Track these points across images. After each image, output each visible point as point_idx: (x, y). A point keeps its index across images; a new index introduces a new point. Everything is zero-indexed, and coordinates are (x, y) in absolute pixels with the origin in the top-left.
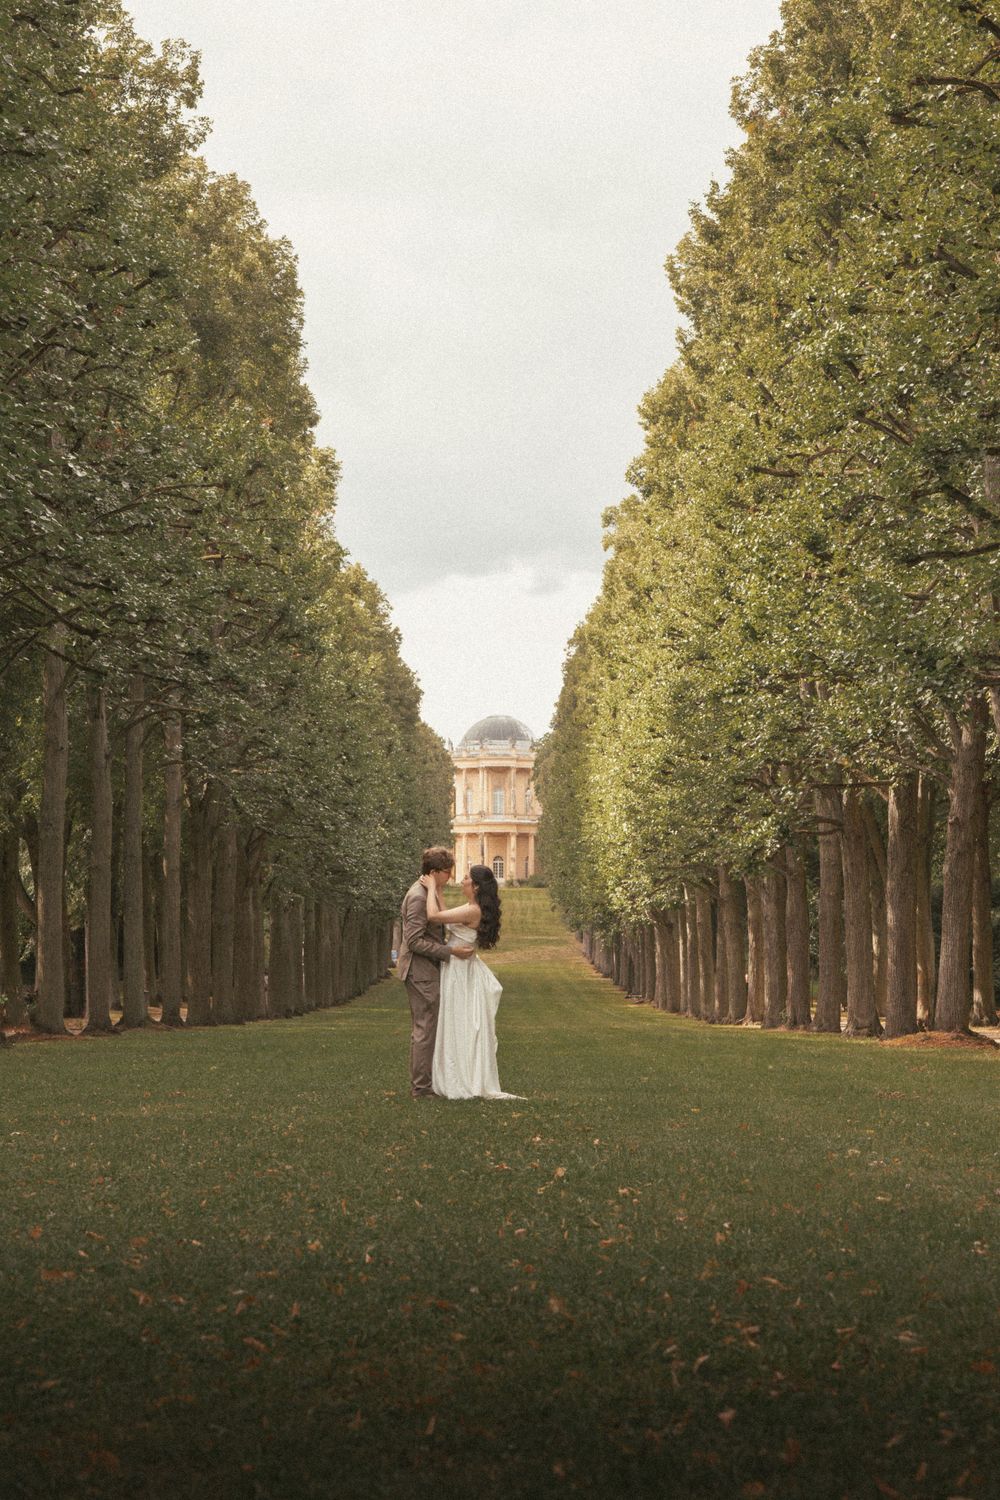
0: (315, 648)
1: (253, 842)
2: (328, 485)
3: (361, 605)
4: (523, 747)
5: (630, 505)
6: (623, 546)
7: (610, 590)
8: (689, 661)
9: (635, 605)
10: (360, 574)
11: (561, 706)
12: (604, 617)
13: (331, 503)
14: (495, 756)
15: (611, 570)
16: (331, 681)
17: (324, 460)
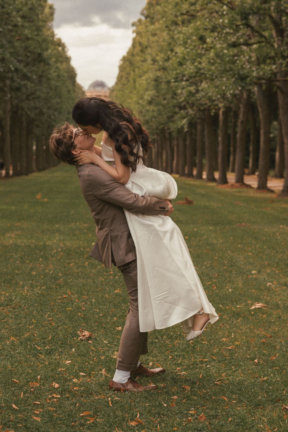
0: (48, 64)
1: (31, 122)
2: (52, 14)
3: (60, 49)
4: (105, 89)
5: (140, 21)
6: (138, 33)
7: (134, 46)
8: (159, 70)
9: (142, 51)
10: (60, 40)
11: (118, 78)
12: (131, 53)
13: (52, 20)
14: (98, 92)
15: (134, 40)
16: (53, 74)
17: (51, 7)
